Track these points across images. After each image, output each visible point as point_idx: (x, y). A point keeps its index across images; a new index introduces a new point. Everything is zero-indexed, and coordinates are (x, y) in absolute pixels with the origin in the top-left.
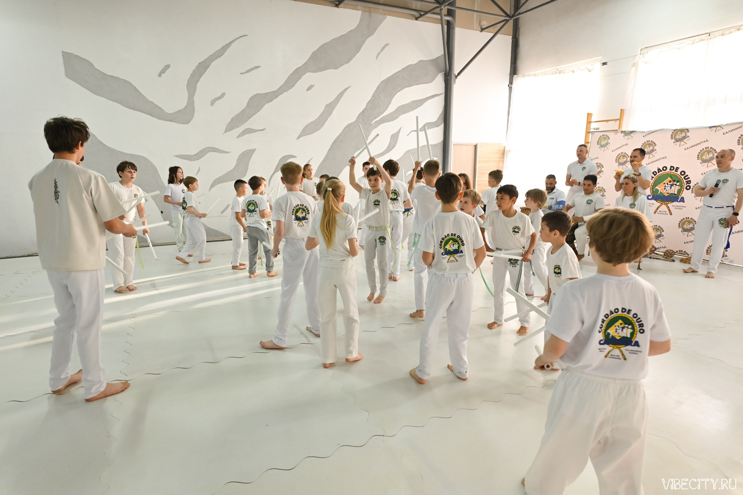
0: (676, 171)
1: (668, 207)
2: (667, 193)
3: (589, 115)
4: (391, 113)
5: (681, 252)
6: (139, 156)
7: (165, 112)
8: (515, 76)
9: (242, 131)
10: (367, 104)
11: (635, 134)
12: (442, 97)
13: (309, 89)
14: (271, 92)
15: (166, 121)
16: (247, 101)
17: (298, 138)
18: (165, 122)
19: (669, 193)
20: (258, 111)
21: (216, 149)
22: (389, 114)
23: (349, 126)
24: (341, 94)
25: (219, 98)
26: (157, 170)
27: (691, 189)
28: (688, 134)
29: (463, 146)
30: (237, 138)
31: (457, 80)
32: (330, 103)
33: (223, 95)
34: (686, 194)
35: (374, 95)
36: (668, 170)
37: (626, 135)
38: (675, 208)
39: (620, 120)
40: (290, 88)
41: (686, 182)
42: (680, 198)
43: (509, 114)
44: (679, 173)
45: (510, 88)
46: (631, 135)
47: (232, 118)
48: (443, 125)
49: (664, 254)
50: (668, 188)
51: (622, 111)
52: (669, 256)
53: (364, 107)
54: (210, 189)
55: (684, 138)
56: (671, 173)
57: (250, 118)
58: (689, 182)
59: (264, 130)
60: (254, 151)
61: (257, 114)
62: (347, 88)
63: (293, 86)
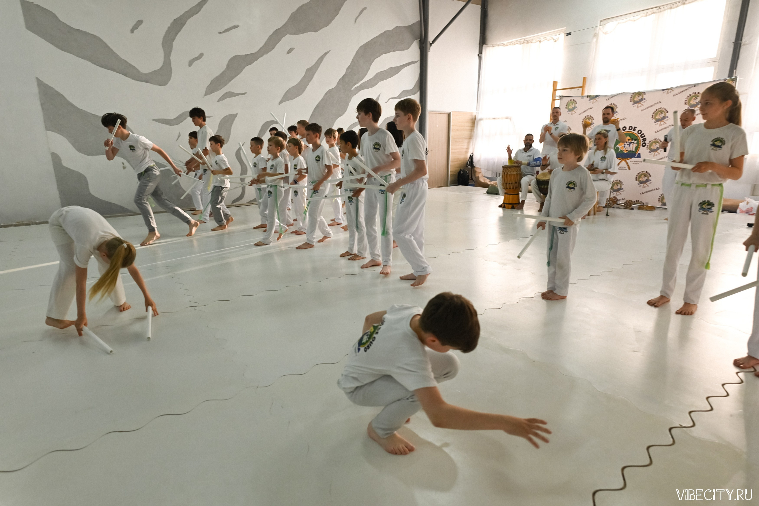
0: (634, 130)
1: (627, 163)
2: (626, 151)
3: (555, 83)
4: (370, 79)
5: (637, 202)
7: (141, 72)
8: (484, 46)
9: (222, 95)
10: (347, 69)
11: (599, 98)
12: (418, 65)
13: (289, 52)
14: (251, 54)
15: (143, 82)
16: (227, 63)
17: (280, 103)
18: (141, 83)
19: (628, 151)
20: (239, 74)
22: (368, 80)
23: (330, 92)
24: (321, 59)
25: (197, 59)
27: (646, 146)
28: (645, 97)
29: (438, 114)
30: (217, 102)
31: (432, 48)
32: (311, 68)
33: (201, 55)
34: (643, 151)
35: (353, 61)
36: (627, 130)
37: (591, 99)
38: (633, 163)
39: (583, 87)
40: (271, 51)
41: (642, 139)
42: (637, 154)
43: (479, 84)
44: (636, 132)
45: (480, 58)
46: (596, 99)
47: (212, 81)
48: (418, 93)
49: (625, 205)
50: (627, 146)
51: (584, 78)
52: (628, 205)
53: (343, 72)
55: (641, 100)
56: (630, 132)
57: (230, 81)
58: (645, 140)
59: (245, 94)
60: (236, 116)
61: (237, 77)
62: (327, 52)
63: (273, 48)
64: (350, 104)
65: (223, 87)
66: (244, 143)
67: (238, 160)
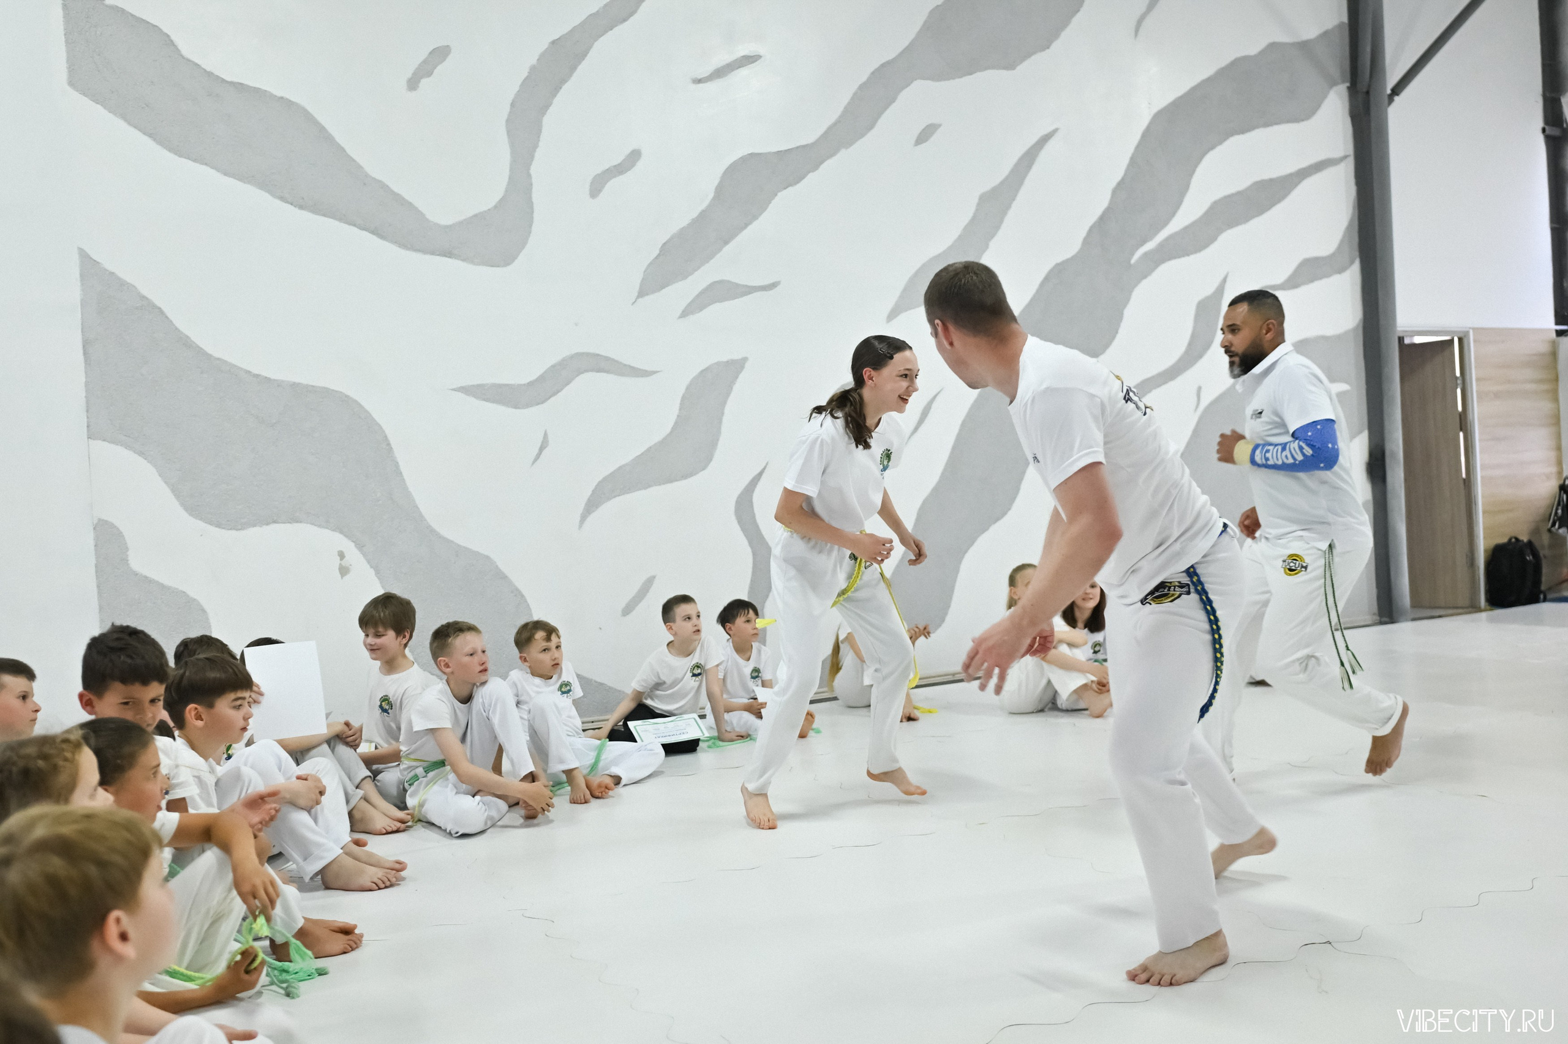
4: (1193, 223)
6: (326, 392)
7: (429, 220)
8: (1564, 97)
9: (696, 293)
10: (1115, 192)
12: (1348, 168)
13: (925, 135)
14: (797, 148)
15: (433, 253)
16: (716, 182)
17: (892, 316)
18: (428, 257)
20: (755, 218)
21: (607, 359)
22: (1186, 228)
23: (1059, 270)
24: (1029, 158)
25: (620, 169)
26: (389, 444)
30: (680, 317)
32: (994, 189)
33: (634, 156)
35: (1133, 161)
40: (863, 135)
45: (1553, 141)
47: (665, 244)
48: (1356, 267)
53: (1102, 202)
54: (583, 518)
57: (726, 243)
59: (773, 286)
60: (742, 367)
61: (750, 227)
62: (1046, 135)
63: (871, 127)
64: (1127, 312)
65: (702, 264)
66: (767, 464)
67: (744, 530)
